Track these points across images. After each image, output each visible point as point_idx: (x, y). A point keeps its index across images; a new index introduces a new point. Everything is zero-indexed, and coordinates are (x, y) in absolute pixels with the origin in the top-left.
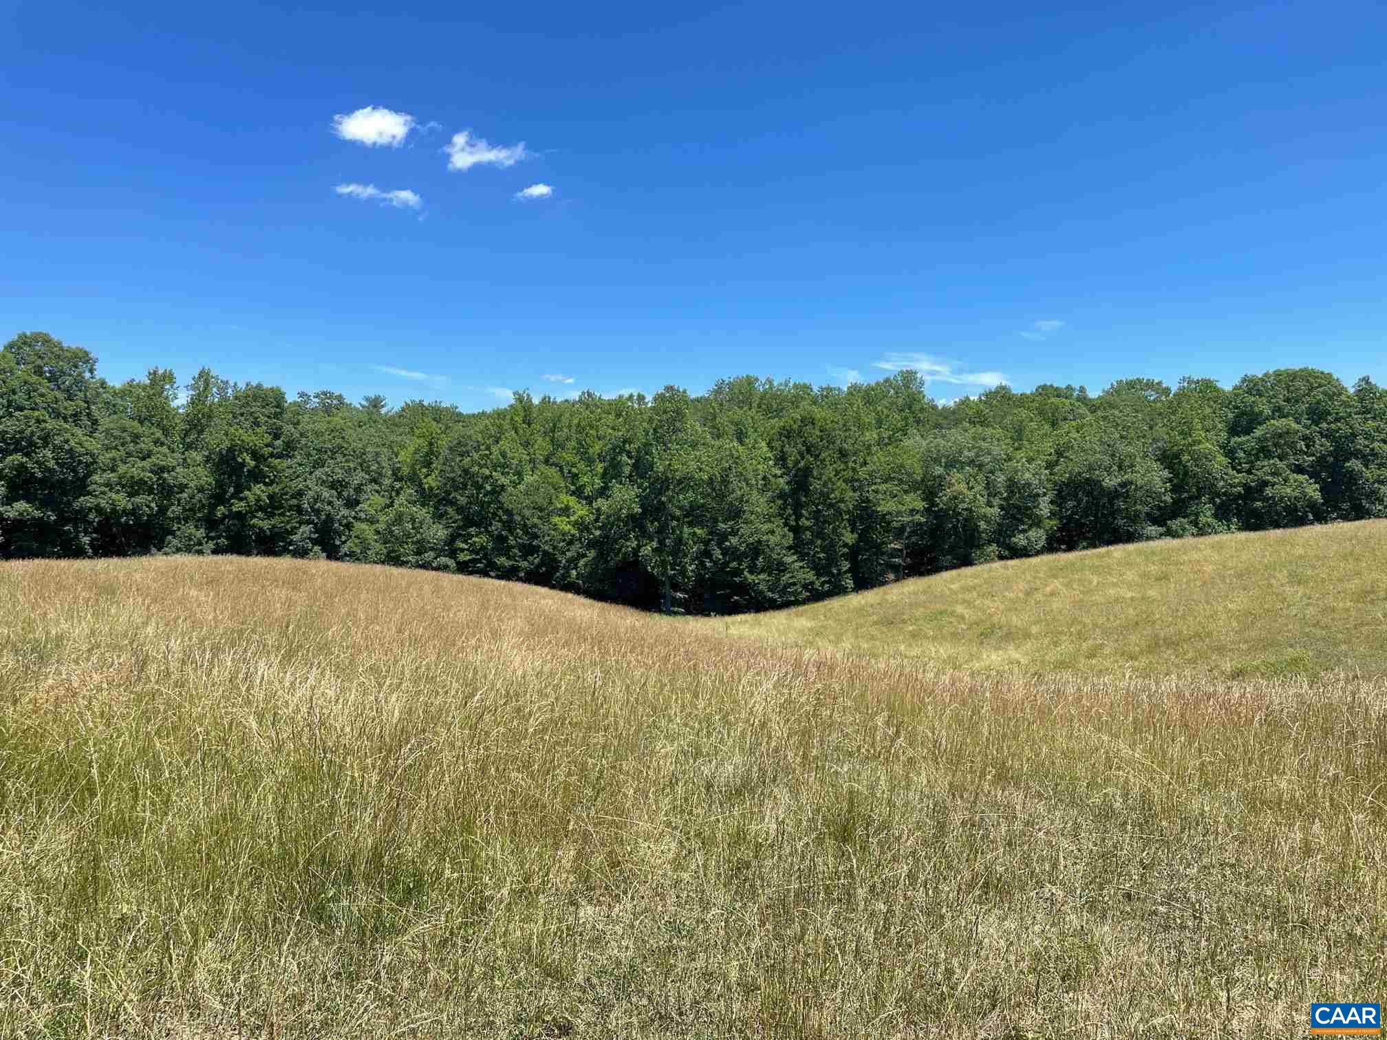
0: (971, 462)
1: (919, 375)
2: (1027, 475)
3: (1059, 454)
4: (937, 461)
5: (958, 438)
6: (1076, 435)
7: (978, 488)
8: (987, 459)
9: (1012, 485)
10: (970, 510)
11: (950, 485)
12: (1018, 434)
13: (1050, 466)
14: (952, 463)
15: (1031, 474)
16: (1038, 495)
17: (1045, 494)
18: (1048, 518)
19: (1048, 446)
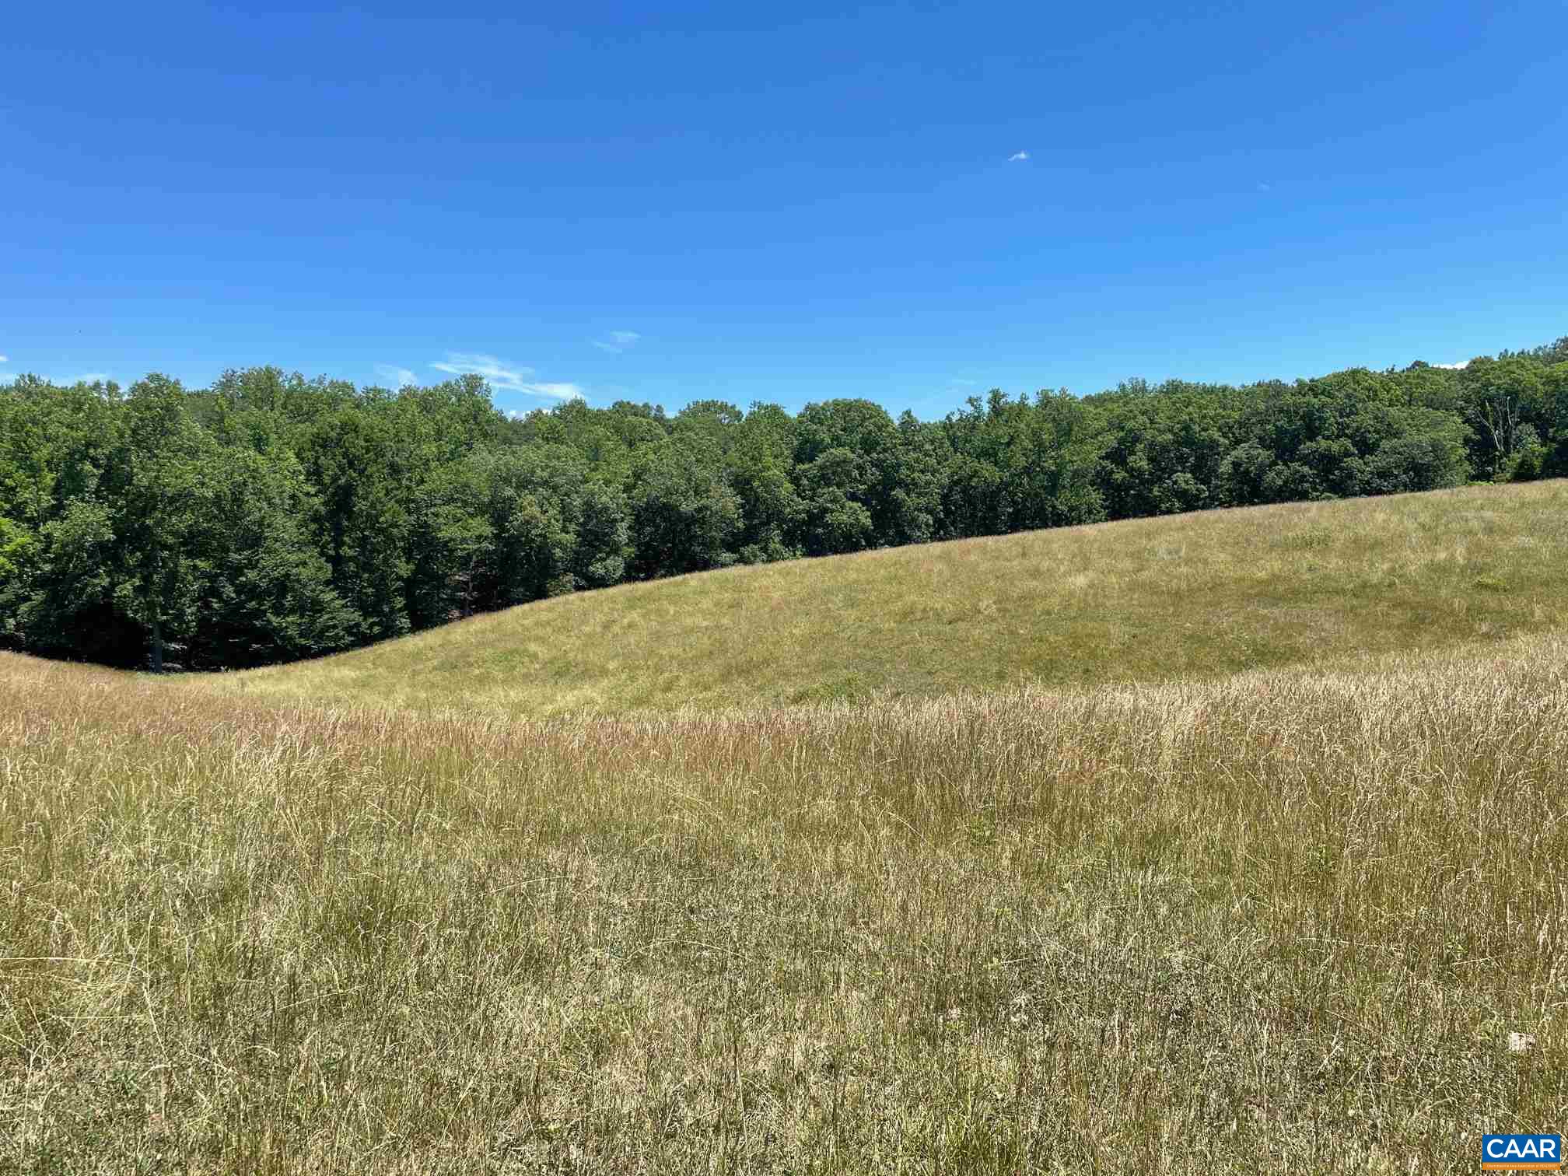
0: (545, 483)
1: (485, 382)
2: (604, 499)
3: (637, 476)
4: (507, 481)
5: (529, 457)
6: (651, 456)
7: (552, 512)
8: (560, 480)
9: (589, 507)
10: (544, 536)
11: (522, 508)
12: (595, 454)
13: (628, 489)
14: (524, 483)
15: (610, 498)
16: (615, 520)
17: (623, 520)
18: (626, 544)
19: (626, 469)
